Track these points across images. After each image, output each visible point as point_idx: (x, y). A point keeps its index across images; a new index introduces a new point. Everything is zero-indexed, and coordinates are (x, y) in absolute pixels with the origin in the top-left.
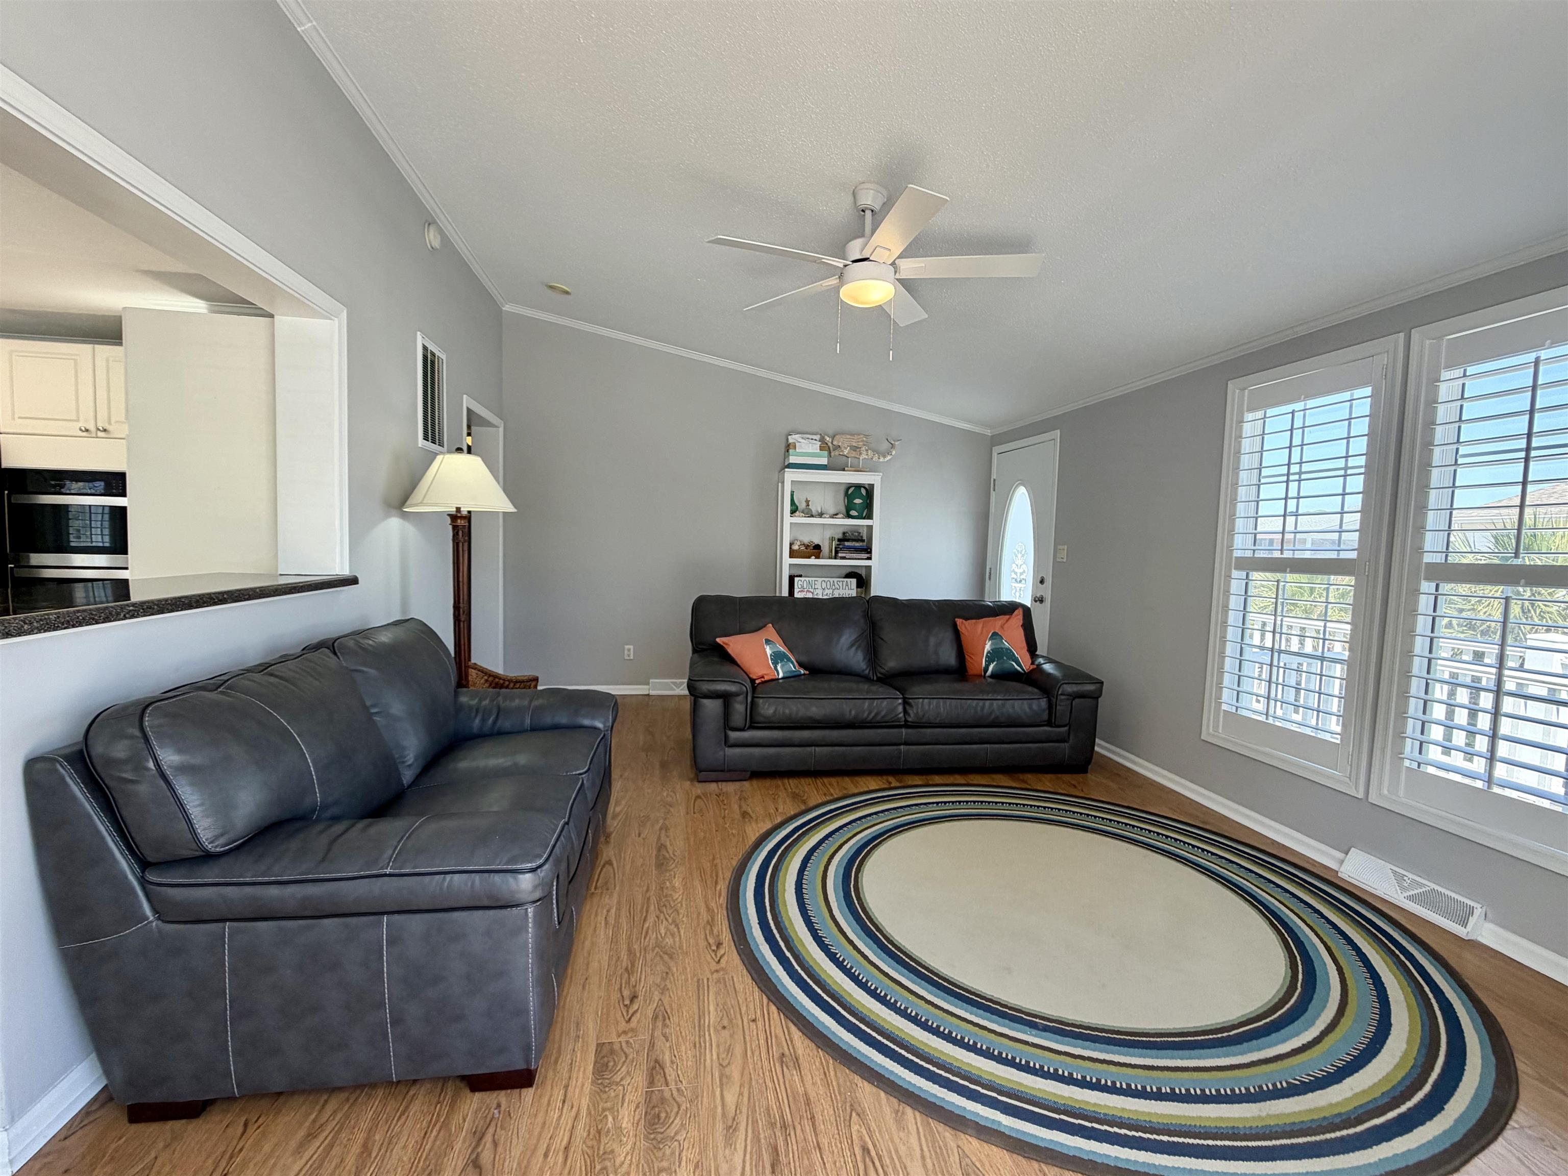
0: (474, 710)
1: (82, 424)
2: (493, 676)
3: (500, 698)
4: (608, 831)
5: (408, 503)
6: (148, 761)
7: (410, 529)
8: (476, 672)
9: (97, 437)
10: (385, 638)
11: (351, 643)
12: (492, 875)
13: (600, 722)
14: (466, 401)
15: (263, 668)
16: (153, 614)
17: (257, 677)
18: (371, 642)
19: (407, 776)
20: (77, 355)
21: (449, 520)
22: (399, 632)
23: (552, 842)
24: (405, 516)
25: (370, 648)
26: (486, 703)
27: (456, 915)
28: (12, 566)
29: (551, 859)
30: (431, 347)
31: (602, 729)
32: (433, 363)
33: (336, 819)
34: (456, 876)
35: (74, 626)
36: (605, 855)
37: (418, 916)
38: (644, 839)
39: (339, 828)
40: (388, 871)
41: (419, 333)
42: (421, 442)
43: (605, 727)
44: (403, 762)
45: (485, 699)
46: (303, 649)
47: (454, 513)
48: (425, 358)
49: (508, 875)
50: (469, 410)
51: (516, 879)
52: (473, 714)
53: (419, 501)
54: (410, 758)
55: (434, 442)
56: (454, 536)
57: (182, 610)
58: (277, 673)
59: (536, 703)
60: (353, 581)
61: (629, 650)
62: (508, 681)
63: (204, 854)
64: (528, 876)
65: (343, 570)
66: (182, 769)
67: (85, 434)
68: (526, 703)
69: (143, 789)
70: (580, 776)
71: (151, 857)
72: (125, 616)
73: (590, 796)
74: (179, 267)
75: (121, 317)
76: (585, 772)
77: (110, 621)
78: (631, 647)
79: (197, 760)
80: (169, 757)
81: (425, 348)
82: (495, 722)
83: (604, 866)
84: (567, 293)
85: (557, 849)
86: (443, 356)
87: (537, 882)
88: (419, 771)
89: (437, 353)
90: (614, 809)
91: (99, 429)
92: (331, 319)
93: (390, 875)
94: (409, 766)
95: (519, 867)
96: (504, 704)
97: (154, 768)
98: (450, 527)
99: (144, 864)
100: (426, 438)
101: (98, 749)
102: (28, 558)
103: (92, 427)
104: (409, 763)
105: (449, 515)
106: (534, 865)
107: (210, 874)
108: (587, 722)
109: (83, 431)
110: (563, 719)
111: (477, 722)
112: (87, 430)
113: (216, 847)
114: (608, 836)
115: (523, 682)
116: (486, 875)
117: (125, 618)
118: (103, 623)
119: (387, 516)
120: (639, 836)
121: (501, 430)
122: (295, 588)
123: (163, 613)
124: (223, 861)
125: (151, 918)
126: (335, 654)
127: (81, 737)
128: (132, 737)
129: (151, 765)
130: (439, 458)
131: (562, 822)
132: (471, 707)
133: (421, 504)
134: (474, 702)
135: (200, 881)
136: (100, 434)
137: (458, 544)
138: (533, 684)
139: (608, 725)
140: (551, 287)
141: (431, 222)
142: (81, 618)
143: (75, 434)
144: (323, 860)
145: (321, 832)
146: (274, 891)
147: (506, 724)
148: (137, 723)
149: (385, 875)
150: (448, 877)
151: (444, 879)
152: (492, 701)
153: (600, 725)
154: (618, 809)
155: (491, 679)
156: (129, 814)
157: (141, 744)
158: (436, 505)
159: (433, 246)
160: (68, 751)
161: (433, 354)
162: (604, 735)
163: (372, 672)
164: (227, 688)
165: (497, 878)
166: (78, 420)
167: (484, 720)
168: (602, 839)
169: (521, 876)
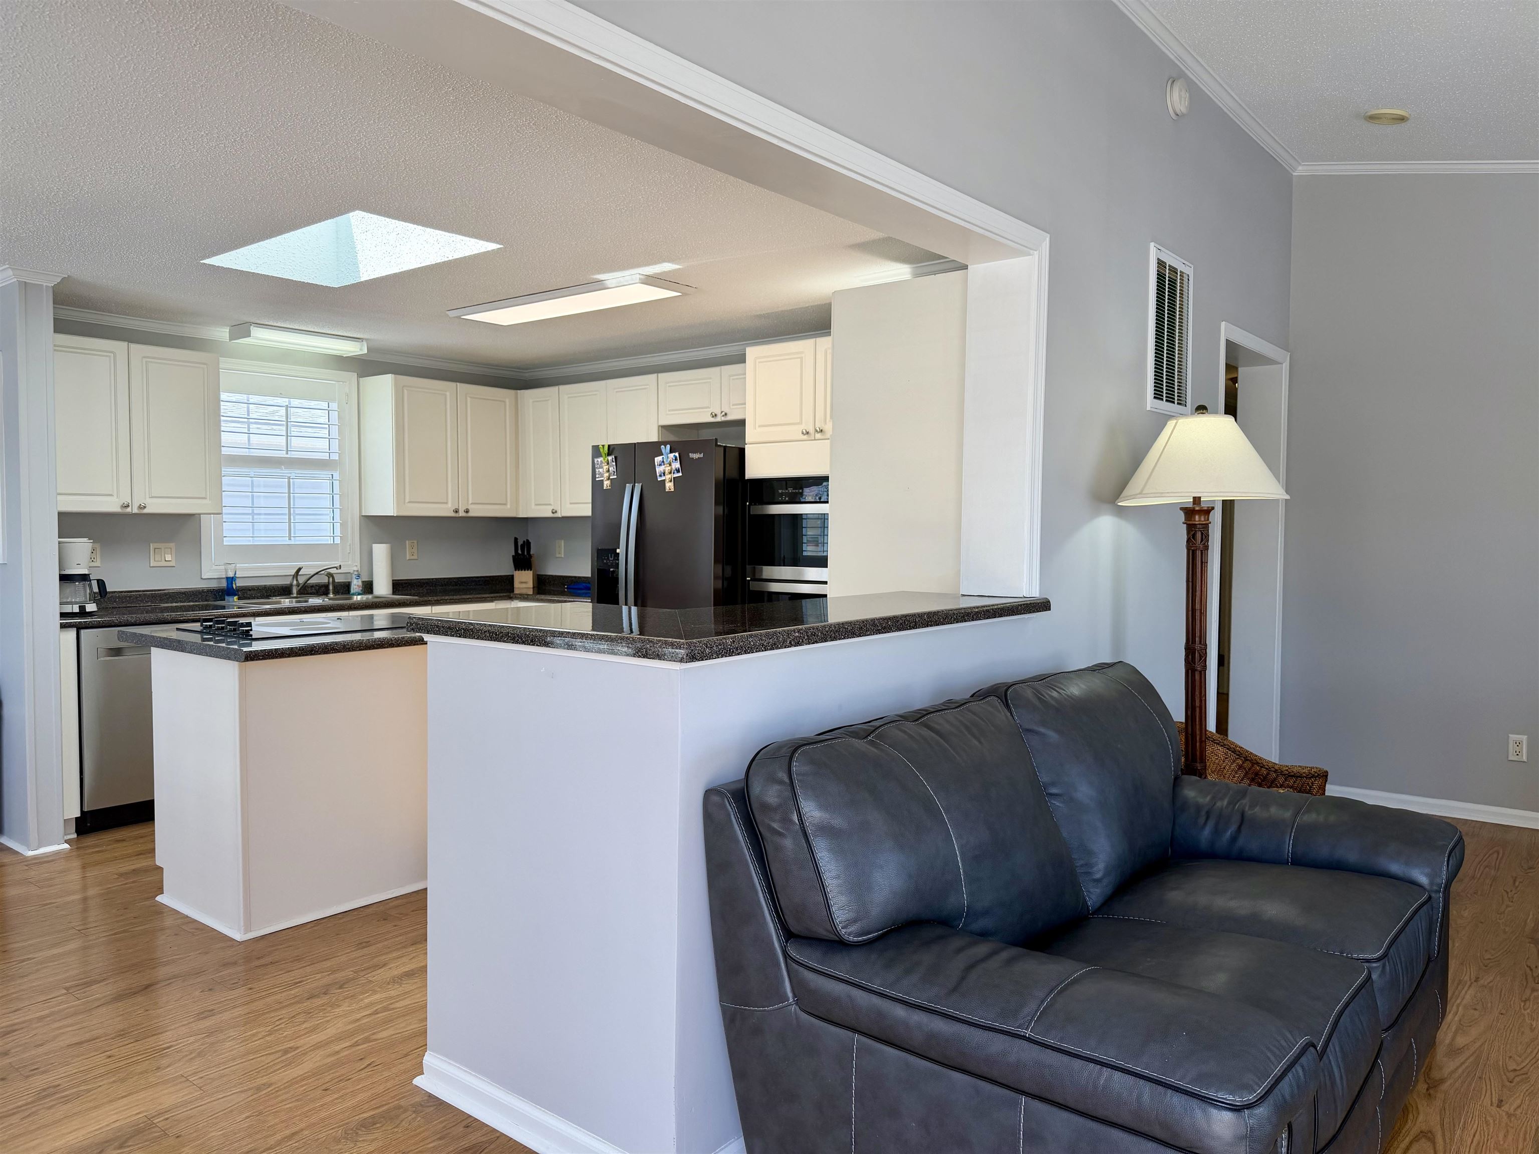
0: (1203, 813)
1: (803, 427)
2: (1251, 761)
3: (1246, 801)
4: (1436, 1074)
5: (1126, 492)
6: (792, 813)
7: (1130, 531)
8: (1225, 750)
9: (815, 440)
10: (1075, 689)
11: (1029, 693)
12: (1170, 1092)
13: (1426, 875)
14: (1226, 331)
15: (919, 716)
16: (816, 642)
17: (909, 726)
18: (1055, 694)
19: (1094, 895)
20: (802, 353)
21: (1182, 516)
22: (1097, 683)
23: (1277, 1071)
24: (1122, 512)
25: (1053, 702)
26: (1223, 803)
27: (1117, 1134)
28: (749, 579)
29: (1271, 1099)
30: (1171, 260)
31: (1427, 887)
32: (1173, 282)
33: (984, 935)
34: (1117, 1075)
35: (746, 652)
36: (1421, 1118)
37: (1065, 1115)
38: (1509, 1115)
39: (982, 949)
40: (1028, 1033)
41: (1152, 244)
42: (1150, 402)
43: (1431, 883)
44: (1088, 873)
45: (1222, 799)
46: (972, 696)
47: (1191, 506)
48: (1161, 277)
49: (1194, 1103)
50: (1229, 343)
51: (1204, 1111)
52: (1202, 820)
53: (1138, 492)
54: (1099, 869)
55: (1170, 400)
56: (1188, 541)
57: (844, 638)
58: (932, 724)
59: (1309, 818)
60: (1043, 606)
61: (1520, 743)
62: (1276, 771)
63: (837, 939)
64: (1227, 1116)
65: (1030, 590)
66: (825, 830)
67: (805, 437)
68: (1288, 815)
69: (788, 843)
70: (1366, 965)
71: (795, 927)
72: (790, 642)
73: (1385, 1006)
74: (873, 235)
75: (830, 305)
76: (1378, 960)
77: (777, 648)
78: (1524, 738)
79: (838, 822)
80: (812, 812)
81: (1161, 264)
82: (1234, 839)
83: (1416, 1139)
84: (1402, 119)
85: (1284, 1085)
86: (1189, 270)
87: (1243, 1131)
88: (1109, 891)
89: (1180, 267)
90: (1453, 1039)
91: (816, 431)
92: (1030, 255)
93: (1029, 1040)
94: (1098, 881)
95: (1211, 1094)
96: (1250, 812)
97: (797, 822)
98: (1183, 529)
99: (789, 935)
100: (1158, 396)
101: (756, 789)
102: (761, 571)
103: (811, 430)
104: (1098, 876)
105: (1182, 509)
106: (1237, 1100)
107: (841, 965)
108: (1395, 868)
109: (804, 435)
110: (1350, 853)
111: (1207, 833)
112: (808, 433)
113: (849, 934)
114: (1433, 1085)
115: (1301, 776)
116: (1160, 1089)
117: (791, 645)
118: (771, 649)
119: (1096, 514)
120: (1499, 1106)
121: (1286, 366)
122: (968, 614)
123: (826, 641)
124: (856, 955)
125: (791, 1000)
126: (1007, 706)
127: (743, 776)
128: (781, 782)
129: (795, 818)
130: (1171, 424)
131: (1302, 1041)
132: (1198, 808)
133: (1141, 494)
134: (1205, 800)
135: (831, 971)
136: (818, 436)
137: (1194, 552)
138: (1317, 783)
139: (1438, 881)
140: (1372, 118)
141: (1176, 76)
142: (752, 643)
143: (798, 438)
144: (955, 989)
145: (960, 950)
146: (900, 1012)
147: (1251, 843)
148: (786, 767)
149: (1023, 1037)
150: (1106, 1072)
151: (1100, 1074)
152: (1232, 803)
153: (1424, 880)
154: (1461, 1041)
155: (1247, 765)
156: (775, 869)
157: (788, 794)
158: (1161, 495)
159: (1178, 112)
160: (734, 787)
161: (1173, 270)
162: (1430, 898)
163: (1053, 736)
164: (877, 737)
165: (1176, 1100)
166: (800, 423)
167: (1217, 832)
168: (1422, 1087)
169: (1214, 1112)
